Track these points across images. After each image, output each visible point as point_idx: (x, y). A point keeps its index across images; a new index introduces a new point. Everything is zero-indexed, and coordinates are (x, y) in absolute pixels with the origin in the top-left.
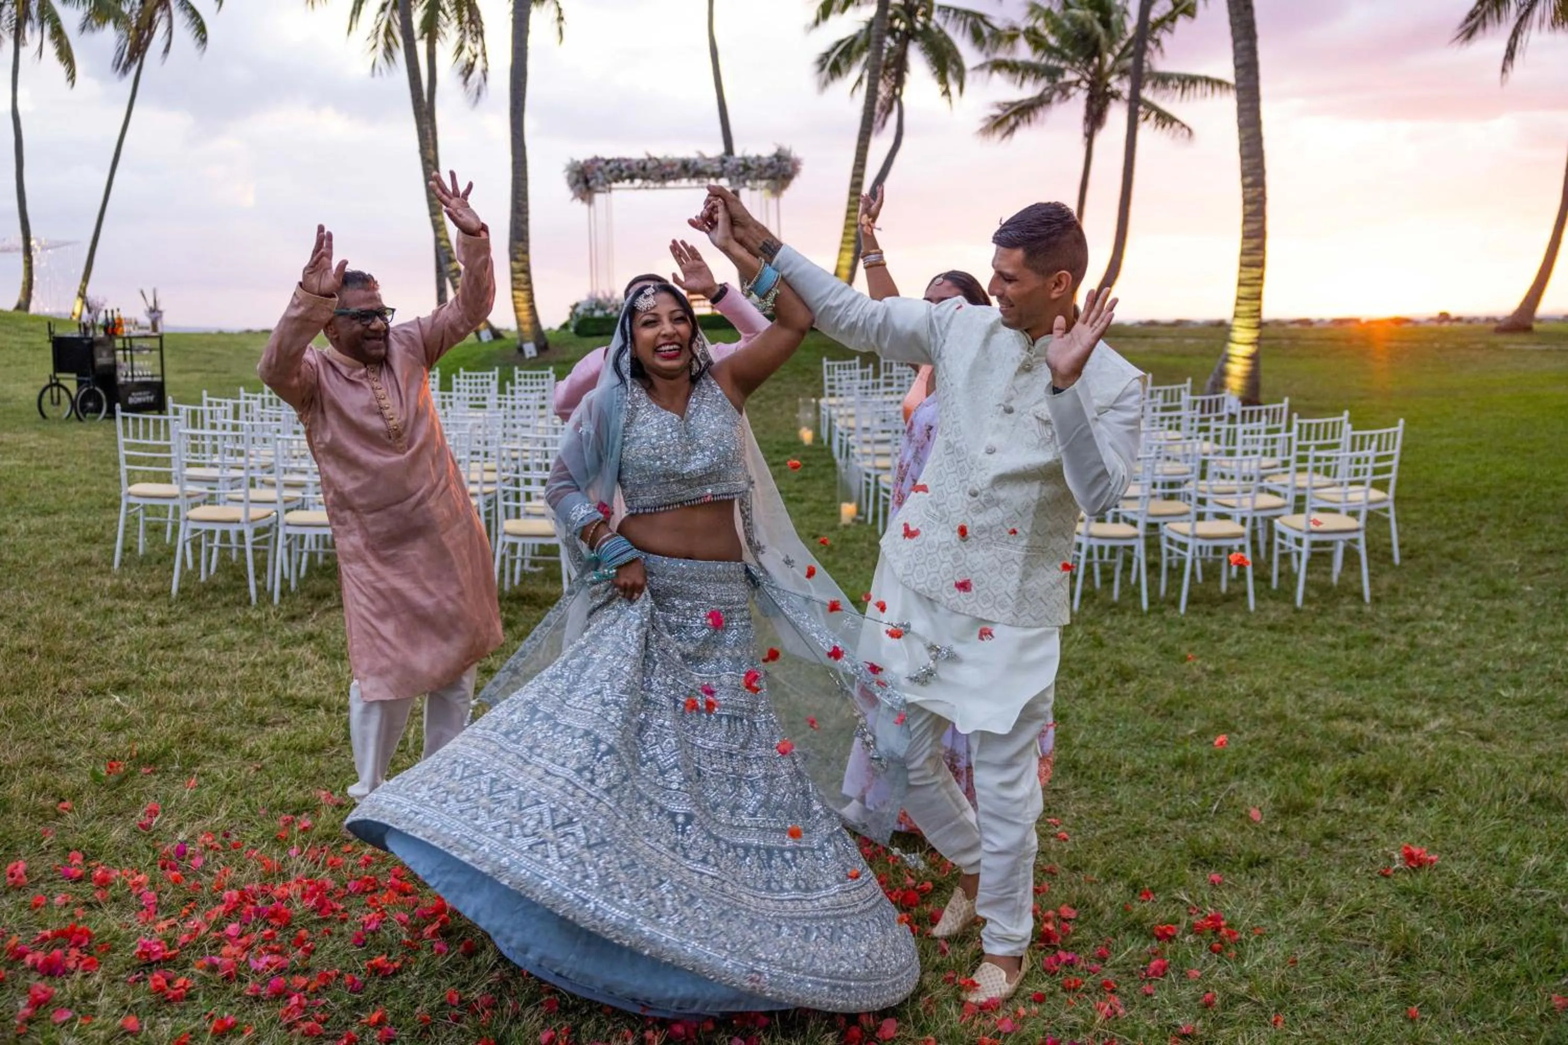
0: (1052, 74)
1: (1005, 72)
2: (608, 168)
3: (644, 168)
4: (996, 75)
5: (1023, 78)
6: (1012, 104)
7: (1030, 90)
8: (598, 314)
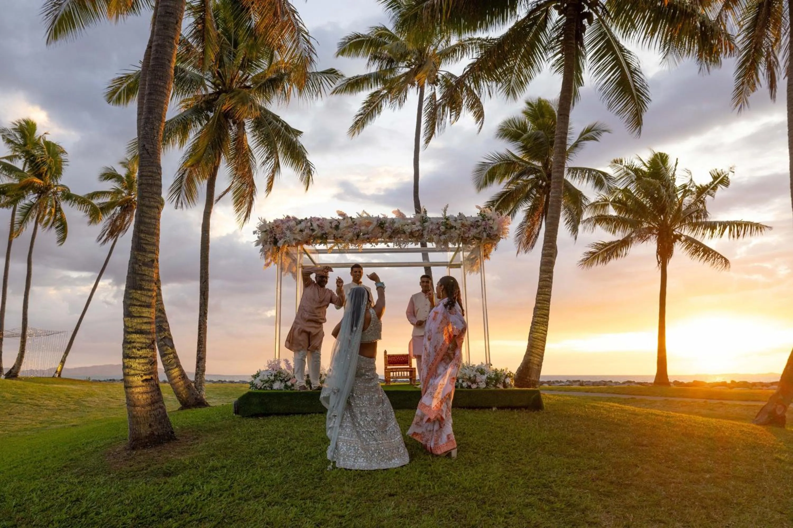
0: (635, 225)
1: (604, 224)
2: (299, 227)
3: (337, 227)
4: (598, 226)
5: (615, 227)
6: (604, 245)
7: (619, 236)
8: (277, 386)
